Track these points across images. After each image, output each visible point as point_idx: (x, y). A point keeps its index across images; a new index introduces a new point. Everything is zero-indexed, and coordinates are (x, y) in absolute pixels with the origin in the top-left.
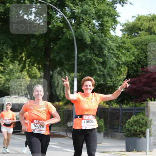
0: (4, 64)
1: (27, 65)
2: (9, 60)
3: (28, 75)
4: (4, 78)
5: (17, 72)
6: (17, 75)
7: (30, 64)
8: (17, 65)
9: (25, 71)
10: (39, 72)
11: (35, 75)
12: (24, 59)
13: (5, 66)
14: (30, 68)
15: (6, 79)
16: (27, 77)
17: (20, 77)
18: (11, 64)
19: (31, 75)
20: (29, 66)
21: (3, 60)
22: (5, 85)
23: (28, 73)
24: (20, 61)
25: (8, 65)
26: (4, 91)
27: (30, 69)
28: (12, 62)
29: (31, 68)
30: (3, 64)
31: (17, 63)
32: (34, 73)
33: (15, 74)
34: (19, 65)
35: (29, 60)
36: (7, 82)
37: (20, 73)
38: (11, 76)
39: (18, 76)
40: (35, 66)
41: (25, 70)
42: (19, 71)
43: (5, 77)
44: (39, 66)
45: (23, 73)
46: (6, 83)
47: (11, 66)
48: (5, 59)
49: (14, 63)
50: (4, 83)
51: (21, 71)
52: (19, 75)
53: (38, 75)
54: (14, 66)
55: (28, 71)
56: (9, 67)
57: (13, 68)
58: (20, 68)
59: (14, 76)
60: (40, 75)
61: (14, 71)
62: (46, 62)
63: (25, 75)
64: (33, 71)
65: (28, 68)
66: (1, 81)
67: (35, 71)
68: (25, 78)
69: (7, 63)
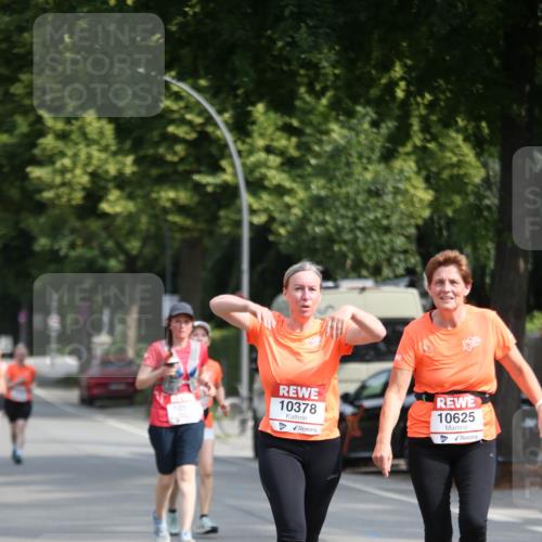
0: (302, 122)
1: (416, 125)
2: (324, 101)
3: (424, 173)
4: (302, 194)
6: (369, 176)
7: (434, 118)
8: (366, 126)
9: (408, 154)
10: (478, 155)
11: (455, 171)
12: (400, 94)
13: (308, 130)
14: (429, 141)
16: (419, 182)
17: (385, 185)
18: (337, 120)
19: (438, 174)
20: (426, 128)
21: (298, 103)
22: (309, 227)
23: (421, 166)
24: (383, 104)
25: (319, 124)
27: (431, 146)
28: (342, 110)
29: (434, 138)
30: (295, 123)
31: (365, 115)
32: (452, 166)
33: (357, 169)
34: (375, 124)
35: (428, 97)
36: (317, 211)
37: (381, 167)
38: (335, 184)
39: (375, 181)
40: (458, 131)
41: (409, 148)
42: (376, 156)
43: (307, 188)
44: (478, 128)
45: (398, 164)
46: (313, 219)
47: (337, 133)
48: (308, 98)
49: (351, 114)
50: (304, 219)
51: (388, 156)
52: (377, 173)
53: (472, 171)
54: (351, 129)
55: (422, 155)
56: (325, 138)
57: (349, 142)
58: (381, 139)
59: (351, 183)
60: (482, 173)
61: (350, 155)
62: (515, 107)
63: (406, 174)
64: (449, 154)
65: (420, 136)
66: (289, 207)
67: (457, 151)
68: (407, 191)
69: (315, 119)
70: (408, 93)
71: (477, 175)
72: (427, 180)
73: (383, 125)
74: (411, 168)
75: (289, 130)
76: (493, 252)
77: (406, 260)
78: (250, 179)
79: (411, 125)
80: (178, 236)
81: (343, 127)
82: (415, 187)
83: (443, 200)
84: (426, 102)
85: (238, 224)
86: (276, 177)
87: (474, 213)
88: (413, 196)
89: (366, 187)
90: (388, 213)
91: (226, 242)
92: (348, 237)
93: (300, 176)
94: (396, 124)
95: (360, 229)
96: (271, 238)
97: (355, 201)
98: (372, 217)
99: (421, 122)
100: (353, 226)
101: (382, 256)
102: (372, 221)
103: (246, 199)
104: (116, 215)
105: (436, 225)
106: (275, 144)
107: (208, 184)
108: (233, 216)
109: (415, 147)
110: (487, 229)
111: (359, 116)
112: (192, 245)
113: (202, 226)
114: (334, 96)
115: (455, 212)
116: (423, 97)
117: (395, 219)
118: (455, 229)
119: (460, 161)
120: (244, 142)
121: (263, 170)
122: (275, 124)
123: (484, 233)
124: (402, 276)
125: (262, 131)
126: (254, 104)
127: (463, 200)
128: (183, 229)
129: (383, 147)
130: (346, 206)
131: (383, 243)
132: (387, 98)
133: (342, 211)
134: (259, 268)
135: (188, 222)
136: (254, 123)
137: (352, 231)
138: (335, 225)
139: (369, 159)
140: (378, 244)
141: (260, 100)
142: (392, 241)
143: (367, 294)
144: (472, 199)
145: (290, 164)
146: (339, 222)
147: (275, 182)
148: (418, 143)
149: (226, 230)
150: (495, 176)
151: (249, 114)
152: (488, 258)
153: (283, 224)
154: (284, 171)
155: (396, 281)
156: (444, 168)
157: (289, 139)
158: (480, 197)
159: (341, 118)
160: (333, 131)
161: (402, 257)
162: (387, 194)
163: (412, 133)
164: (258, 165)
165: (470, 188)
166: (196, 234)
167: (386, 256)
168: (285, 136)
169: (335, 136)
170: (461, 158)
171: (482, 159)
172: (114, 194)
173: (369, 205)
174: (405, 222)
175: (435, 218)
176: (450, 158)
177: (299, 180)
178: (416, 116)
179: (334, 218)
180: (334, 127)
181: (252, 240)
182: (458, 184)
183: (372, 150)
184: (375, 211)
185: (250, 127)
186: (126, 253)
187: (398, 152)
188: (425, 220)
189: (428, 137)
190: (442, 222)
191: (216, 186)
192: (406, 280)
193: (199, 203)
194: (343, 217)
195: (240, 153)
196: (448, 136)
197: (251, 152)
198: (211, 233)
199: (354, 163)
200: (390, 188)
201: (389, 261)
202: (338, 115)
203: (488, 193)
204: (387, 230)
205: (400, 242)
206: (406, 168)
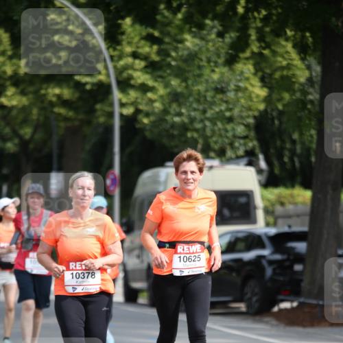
0: (161, 32)
1: (254, 36)
2: (180, 16)
3: (260, 74)
4: (162, 91)
5: (212, 64)
6: (215, 77)
7: (268, 29)
8: (213, 36)
9: (247, 59)
10: (303, 59)
11: (285, 73)
12: (240, 10)
13: (167, 40)
14: (264, 49)
15: (169, 94)
16: (256, 82)
17: (228, 84)
18: (190, 31)
19: (271, 75)
20: (261, 39)
21: (159, 17)
22: (168, 118)
23: (258, 68)
24: (227, 18)
25: (176, 35)
26: (165, 141)
27: (266, 52)
28: (194, 24)
29: (268, 46)
30: (156, 34)
31: (213, 27)
32: (283, 68)
33: (207, 71)
34: (221, 35)
35: (264, 12)
36: (174, 106)
37: (225, 70)
38: (190, 82)
39: (220, 81)
40: (287, 39)
41: (248, 54)
42: (221, 61)
43: (167, 85)
44: (303, 37)
45: (239, 66)
46: (172, 111)
47: (190, 41)
48: (166, 13)
49: (201, 27)
50: (165, 111)
51: (231, 61)
52: (222, 74)
53: (298, 73)
54: (202, 39)
55: (259, 59)
56: (180, 45)
57: (200, 49)
58: (226, 47)
59: (201, 82)
60: (307, 73)
61: (201, 60)
62: (334, 19)
63: (246, 75)
64: (280, 59)
65: (258, 45)
66: (151, 101)
67: (286, 56)
68: (246, 89)
69: (173, 30)
70: (247, 9)
71: (302, 76)
72: (262, 80)
73: (227, 35)
74: (249, 70)
75: (151, 39)
76: (315, 137)
77: (245, 144)
78: (120, 79)
79: (250, 35)
80: (62, 124)
81: (194, 37)
82: (253, 86)
83: (275, 96)
84: (261, 16)
85: (111, 115)
86: (141, 77)
87: (300, 106)
88: (251, 92)
89: (213, 86)
90: (231, 106)
91: (100, 130)
92: (198, 126)
93: (161, 77)
94: (237, 34)
95: (208, 119)
96: (138, 126)
97: (205, 97)
98: (217, 109)
99: (257, 33)
100: (202, 117)
101: (227, 141)
102: (217, 113)
103: (117, 95)
104: (13, 107)
105: (269, 116)
106: (140, 51)
107: (86, 83)
108: (108, 109)
109: (253, 53)
110: (310, 120)
111: (208, 28)
112: (73, 132)
113: (81, 116)
114: (187, 12)
115: (284, 106)
116: (259, 13)
117: (236, 112)
118: (285, 119)
119: (288, 64)
120: (115, 49)
121: (130, 72)
122: (140, 34)
123: (307, 122)
124: (242, 157)
125: (129, 40)
126: (123, 18)
127: (291, 95)
128: (66, 119)
129: (227, 53)
130: (198, 101)
131: (226, 131)
132: (231, 13)
133: (195, 105)
134: (128, 151)
135: (71, 114)
136: (123, 33)
137: (202, 121)
138: (189, 116)
139: (216, 62)
140: (223, 132)
141: (128, 15)
142: (233, 129)
143: (214, 171)
144: (298, 95)
145: (152, 67)
146: (193, 114)
147: (139, 81)
148: (255, 50)
149: (102, 120)
150: (316, 77)
151: (119, 26)
152: (311, 142)
153: (147, 115)
154: (147, 73)
155: (237, 161)
156: (276, 70)
157: (151, 47)
158: (305, 93)
159: (194, 29)
160: (186, 40)
161: (242, 141)
162: (230, 91)
163: (250, 42)
164: (126, 68)
165: (297, 86)
166: (77, 123)
167: (230, 141)
168: (148, 44)
169: (188, 44)
170: (290, 62)
171: (306, 62)
172: (11, 91)
173: (216, 100)
174: (244, 114)
175: (269, 110)
176: (281, 62)
177: (159, 80)
178: (253, 28)
179: (188, 111)
180: (187, 37)
181: (122, 128)
182: (287, 83)
183: (219, 56)
184: (220, 105)
185: (120, 37)
186: (21, 137)
187: (239, 57)
188: (260, 112)
189: (263, 45)
190: (275, 114)
191: (93, 84)
192: (245, 160)
193: (80, 98)
194: (195, 110)
195: (112, 57)
196: (279, 43)
197: (120, 57)
198: (89, 123)
199: (203, 66)
200: (232, 86)
201: (231, 145)
202: (191, 28)
203: (311, 90)
204: (230, 120)
205: (240, 130)
206: (245, 70)
